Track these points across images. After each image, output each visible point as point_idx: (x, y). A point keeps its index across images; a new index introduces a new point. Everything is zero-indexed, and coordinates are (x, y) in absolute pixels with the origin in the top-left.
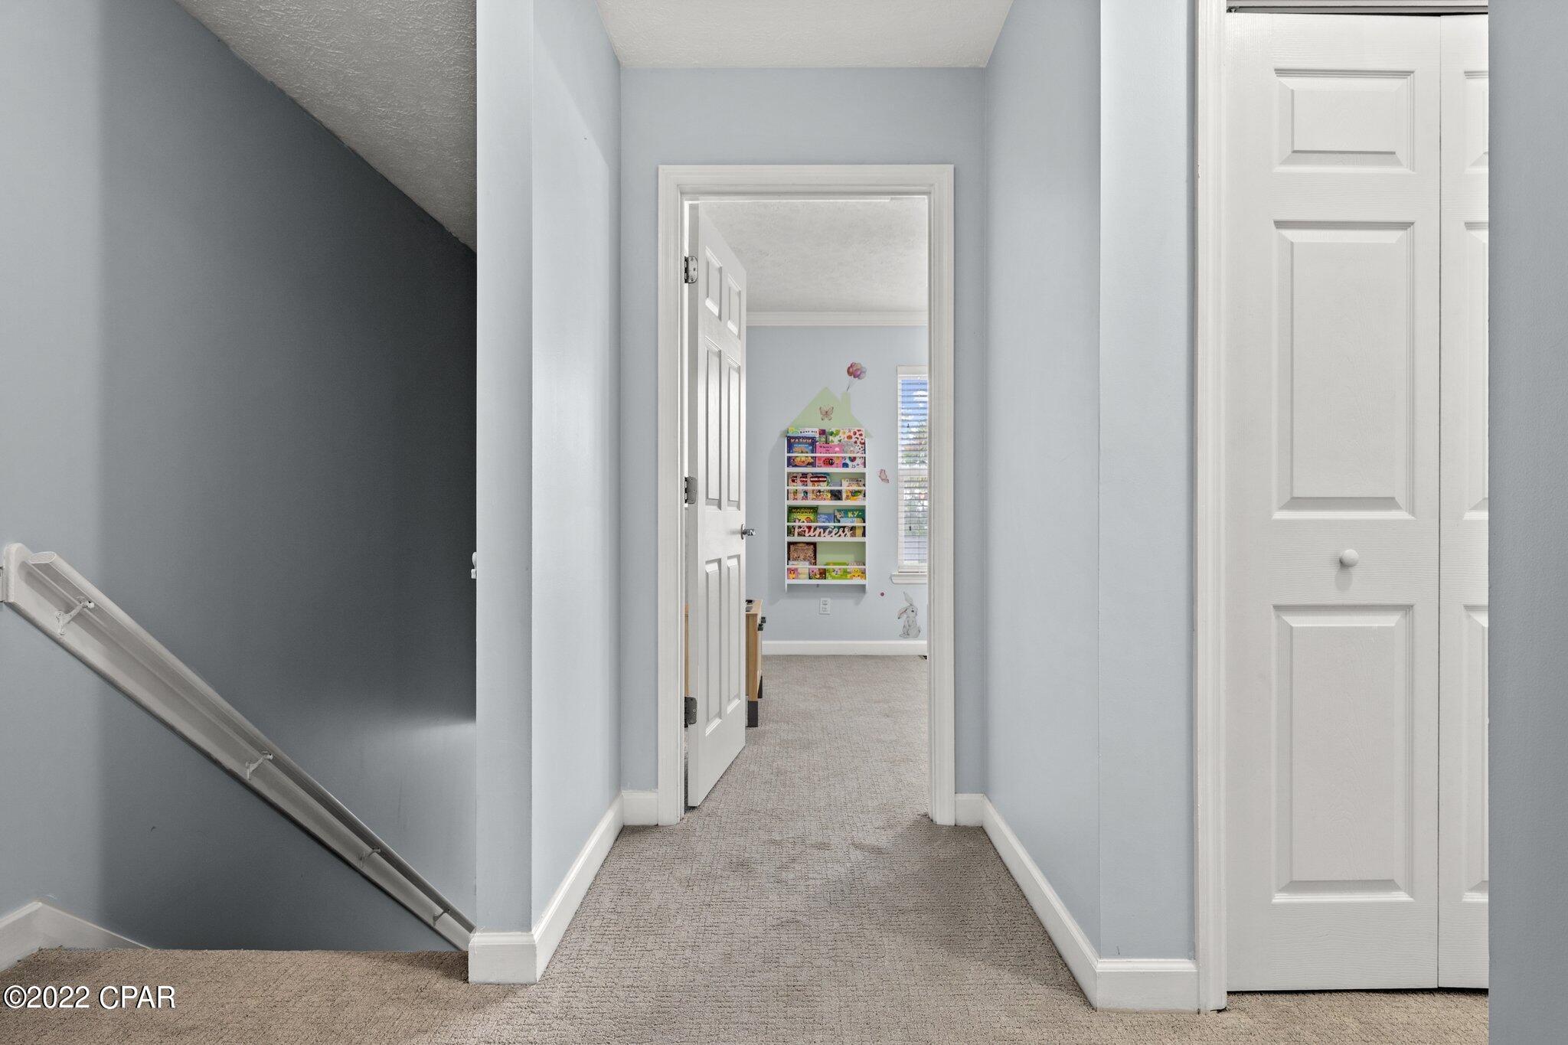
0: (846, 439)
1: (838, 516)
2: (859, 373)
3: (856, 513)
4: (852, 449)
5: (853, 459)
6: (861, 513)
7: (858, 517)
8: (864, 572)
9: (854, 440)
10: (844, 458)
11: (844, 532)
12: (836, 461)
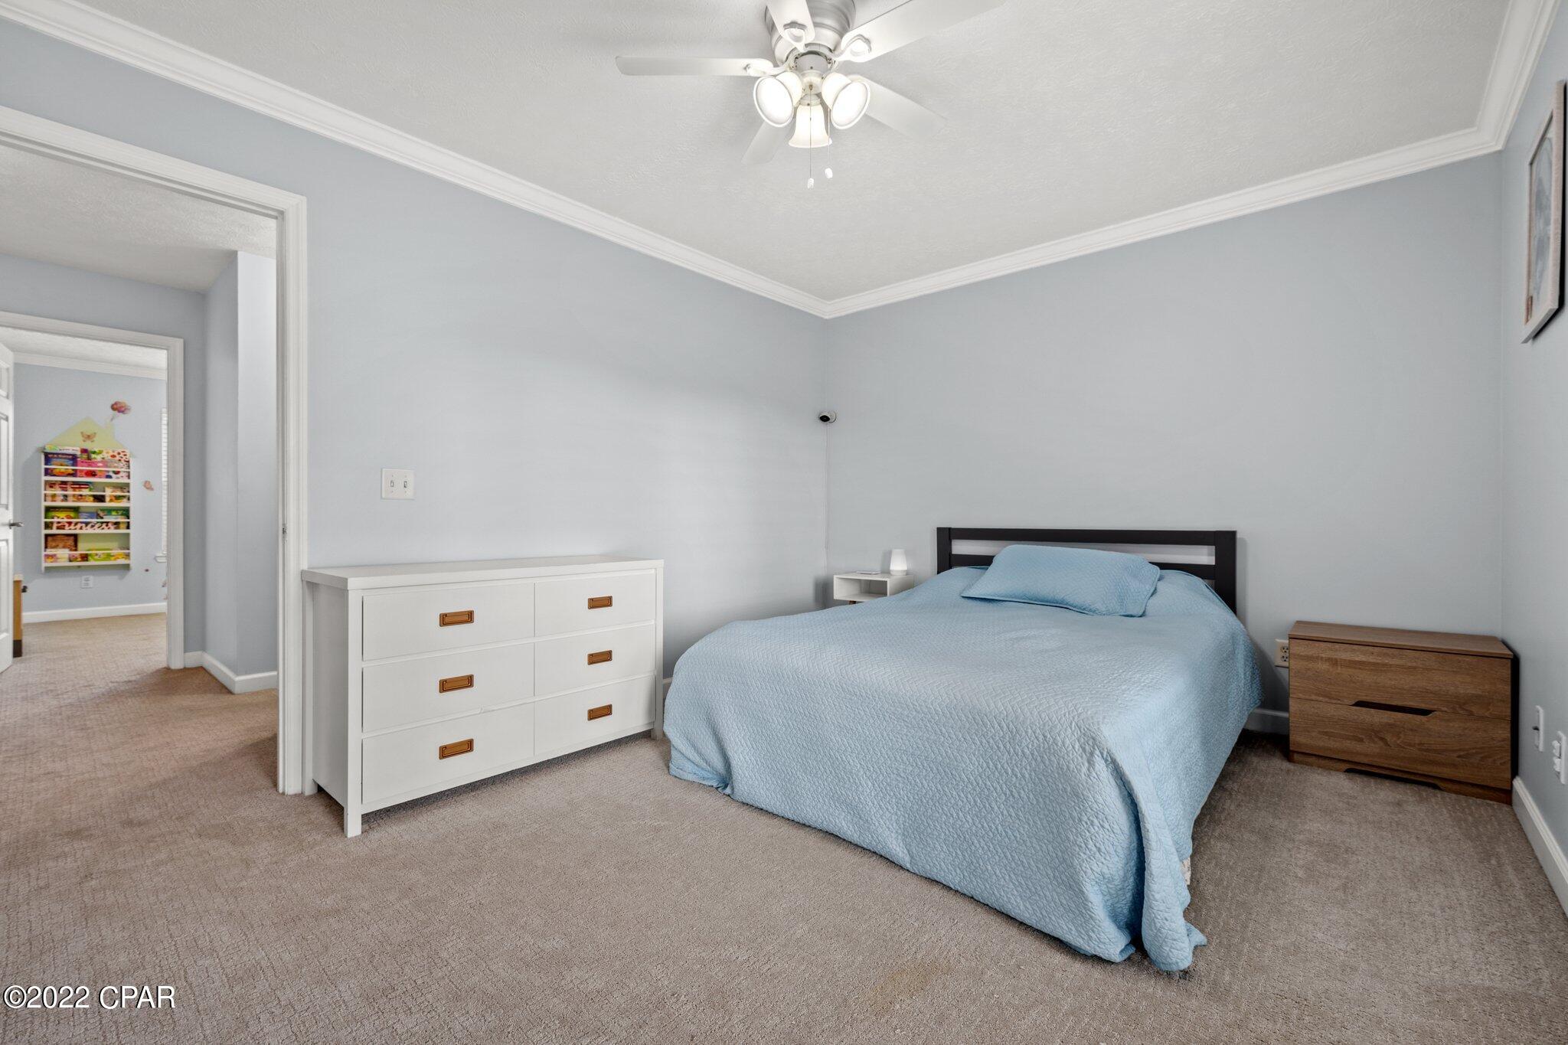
0: (110, 458)
1: (101, 514)
2: (123, 409)
3: (120, 513)
4: (116, 465)
5: (117, 473)
6: (126, 512)
7: (122, 515)
8: (128, 556)
9: (118, 458)
10: (108, 472)
11: (107, 526)
12: (98, 474)
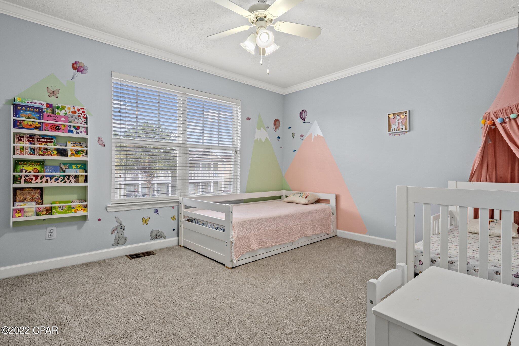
0: (71, 113)
1: (64, 168)
2: (82, 69)
3: (79, 166)
4: (76, 120)
5: (77, 128)
6: (84, 166)
7: (80, 168)
8: (86, 207)
9: (77, 114)
10: (70, 126)
11: (68, 179)
12: (62, 128)
